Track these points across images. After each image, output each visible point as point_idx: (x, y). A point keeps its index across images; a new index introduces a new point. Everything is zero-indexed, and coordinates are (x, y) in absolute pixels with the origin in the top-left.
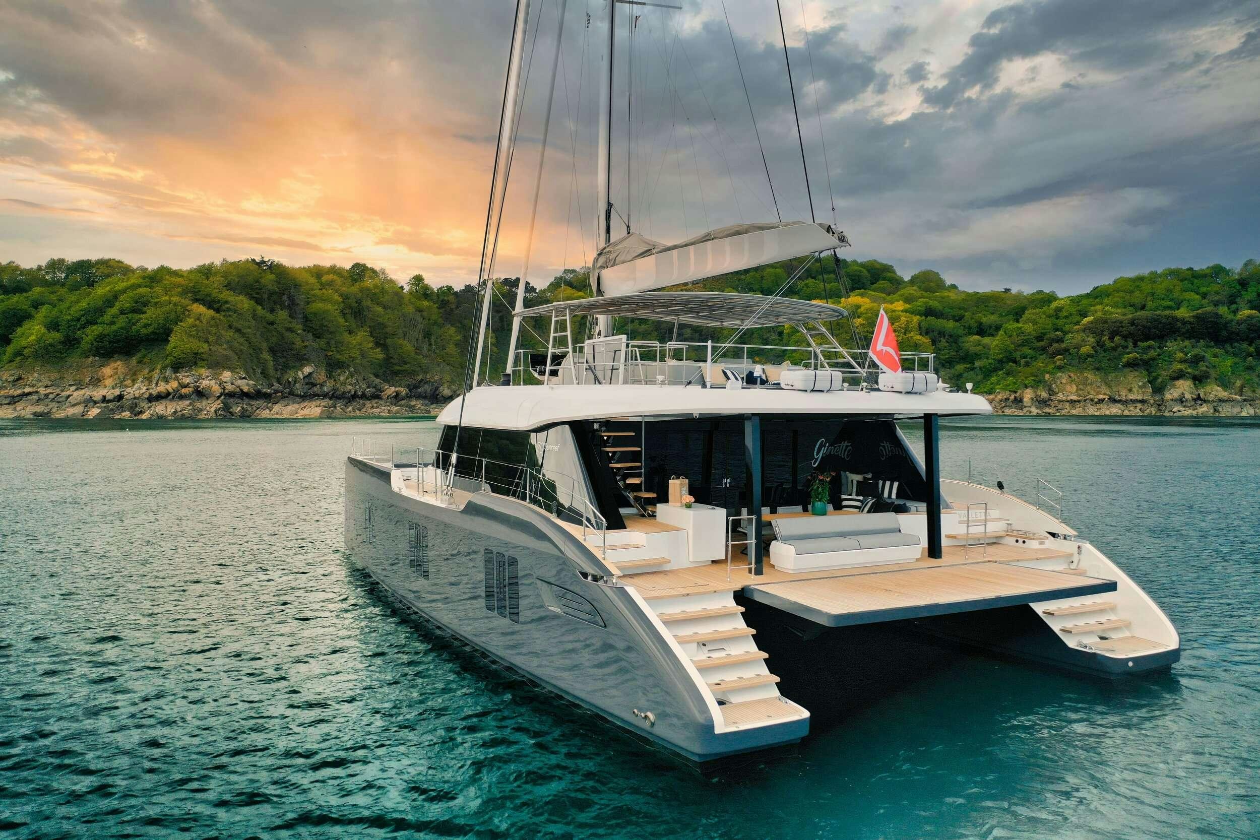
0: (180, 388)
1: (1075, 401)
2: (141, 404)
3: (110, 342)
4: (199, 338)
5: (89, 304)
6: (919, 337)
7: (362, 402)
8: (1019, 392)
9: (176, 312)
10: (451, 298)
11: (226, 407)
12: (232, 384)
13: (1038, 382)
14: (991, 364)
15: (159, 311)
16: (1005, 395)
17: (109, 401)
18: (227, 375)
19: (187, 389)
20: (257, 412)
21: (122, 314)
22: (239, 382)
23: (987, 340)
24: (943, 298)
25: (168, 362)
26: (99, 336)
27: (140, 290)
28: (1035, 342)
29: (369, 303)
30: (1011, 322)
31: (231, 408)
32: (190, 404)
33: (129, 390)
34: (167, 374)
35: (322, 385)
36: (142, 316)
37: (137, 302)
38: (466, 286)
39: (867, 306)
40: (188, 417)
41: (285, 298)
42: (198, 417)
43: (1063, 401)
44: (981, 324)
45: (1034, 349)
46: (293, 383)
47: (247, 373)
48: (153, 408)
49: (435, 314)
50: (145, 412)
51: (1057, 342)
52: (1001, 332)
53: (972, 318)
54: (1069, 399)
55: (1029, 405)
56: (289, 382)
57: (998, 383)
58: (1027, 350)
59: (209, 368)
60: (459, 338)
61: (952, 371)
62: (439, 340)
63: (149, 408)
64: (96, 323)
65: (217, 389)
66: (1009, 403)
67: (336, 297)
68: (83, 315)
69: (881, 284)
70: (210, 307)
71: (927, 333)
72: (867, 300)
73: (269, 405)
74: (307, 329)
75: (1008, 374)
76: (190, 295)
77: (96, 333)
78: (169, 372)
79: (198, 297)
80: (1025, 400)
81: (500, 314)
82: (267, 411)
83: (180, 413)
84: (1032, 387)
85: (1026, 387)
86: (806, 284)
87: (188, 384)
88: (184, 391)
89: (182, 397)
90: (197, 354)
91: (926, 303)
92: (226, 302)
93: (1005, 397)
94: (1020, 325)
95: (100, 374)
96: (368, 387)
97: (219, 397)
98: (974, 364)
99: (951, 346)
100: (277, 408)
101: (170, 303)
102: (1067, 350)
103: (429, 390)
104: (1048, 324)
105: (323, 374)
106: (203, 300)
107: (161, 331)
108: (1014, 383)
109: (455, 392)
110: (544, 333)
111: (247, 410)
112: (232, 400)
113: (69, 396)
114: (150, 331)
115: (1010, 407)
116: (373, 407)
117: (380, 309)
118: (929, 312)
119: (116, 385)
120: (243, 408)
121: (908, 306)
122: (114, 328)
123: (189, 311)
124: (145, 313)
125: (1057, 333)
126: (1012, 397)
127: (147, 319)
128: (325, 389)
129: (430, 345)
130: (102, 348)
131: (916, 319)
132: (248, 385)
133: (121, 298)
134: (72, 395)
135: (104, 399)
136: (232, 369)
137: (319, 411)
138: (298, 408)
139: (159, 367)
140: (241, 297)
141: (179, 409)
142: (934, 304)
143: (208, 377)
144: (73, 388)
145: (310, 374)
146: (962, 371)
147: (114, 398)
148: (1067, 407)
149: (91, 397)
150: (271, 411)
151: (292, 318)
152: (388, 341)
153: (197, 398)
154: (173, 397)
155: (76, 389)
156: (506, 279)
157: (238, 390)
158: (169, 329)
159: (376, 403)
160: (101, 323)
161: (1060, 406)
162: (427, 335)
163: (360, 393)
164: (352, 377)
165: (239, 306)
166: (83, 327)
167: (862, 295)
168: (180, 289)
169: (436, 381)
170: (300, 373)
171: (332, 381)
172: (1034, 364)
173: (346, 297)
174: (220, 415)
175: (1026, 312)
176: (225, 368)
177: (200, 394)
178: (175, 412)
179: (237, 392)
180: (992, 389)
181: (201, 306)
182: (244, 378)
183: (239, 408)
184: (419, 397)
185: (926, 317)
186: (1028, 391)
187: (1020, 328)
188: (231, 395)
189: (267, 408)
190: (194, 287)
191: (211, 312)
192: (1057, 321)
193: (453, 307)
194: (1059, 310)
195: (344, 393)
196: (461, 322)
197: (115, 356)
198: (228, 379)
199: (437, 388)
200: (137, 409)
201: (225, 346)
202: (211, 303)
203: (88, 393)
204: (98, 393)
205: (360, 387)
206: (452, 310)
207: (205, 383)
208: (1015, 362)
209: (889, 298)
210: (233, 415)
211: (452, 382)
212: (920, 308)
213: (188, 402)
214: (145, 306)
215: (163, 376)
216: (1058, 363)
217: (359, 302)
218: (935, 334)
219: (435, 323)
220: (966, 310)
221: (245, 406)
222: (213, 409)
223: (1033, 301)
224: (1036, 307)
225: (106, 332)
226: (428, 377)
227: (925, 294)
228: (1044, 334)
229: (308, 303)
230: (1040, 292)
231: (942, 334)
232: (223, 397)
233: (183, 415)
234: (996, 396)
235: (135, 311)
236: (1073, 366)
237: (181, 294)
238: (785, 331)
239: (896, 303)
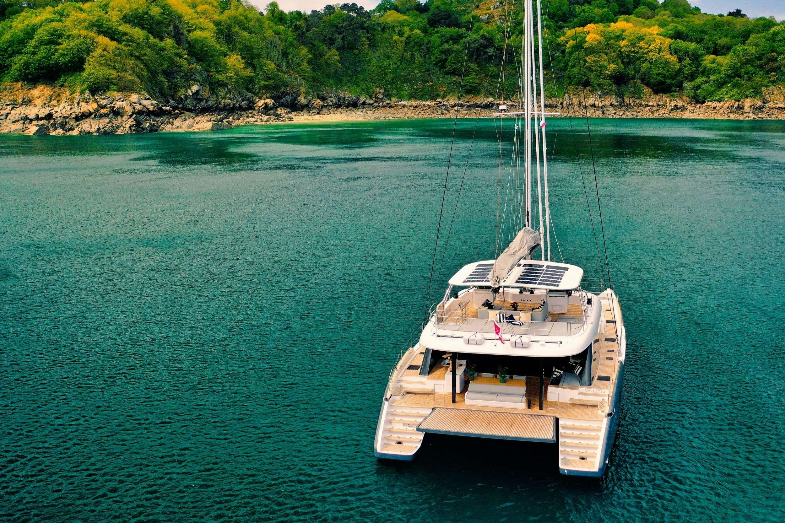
0: (99, 109)
1: (782, 108)
2: (70, 122)
3: (35, 69)
4: (109, 66)
5: (12, 36)
6: (669, 56)
7: (239, 112)
8: (742, 100)
9: (86, 44)
10: (302, 23)
11: (138, 124)
12: (140, 104)
13: (757, 93)
14: (722, 78)
15: (71, 43)
16: (732, 102)
17: (42, 119)
18: (134, 97)
19: (105, 109)
20: (162, 126)
21: (41, 44)
22: (145, 103)
23: (720, 59)
24: (688, 22)
25: (86, 85)
26: (24, 64)
27: (53, 24)
28: (756, 61)
29: (237, 29)
30: (739, 45)
31: (142, 124)
32: (110, 122)
33: (56, 109)
34: (86, 96)
35: (207, 100)
36: (58, 47)
37: (52, 35)
38: (313, 11)
39: (631, 30)
40: (109, 133)
41: (171, 28)
42: (117, 133)
43: (773, 108)
44: (716, 44)
45: (755, 66)
46: (184, 99)
47: (149, 94)
48: (80, 126)
49: (291, 36)
50: (74, 129)
51: (772, 61)
52: (731, 53)
53: (710, 40)
54: (778, 106)
55: (748, 111)
56: (182, 99)
57: (727, 94)
58: (750, 68)
59: (119, 91)
60: (310, 56)
61: (693, 83)
62: (295, 59)
63: (78, 125)
64: (21, 53)
65: (129, 110)
66: (734, 109)
67: (212, 25)
68: (9, 46)
69: (642, 9)
70: (112, 39)
71: (675, 52)
72: (630, 25)
73: (171, 120)
74: (191, 53)
75: (734, 86)
76: (95, 28)
77: (22, 61)
78: (87, 94)
79: (101, 29)
80: (745, 107)
81: (342, 36)
82: (170, 126)
83: (102, 130)
84: (751, 97)
85: (747, 97)
86: (583, 10)
87: (106, 105)
88: (103, 111)
89: (101, 116)
90: (108, 79)
91: (676, 27)
92: (126, 34)
93: (731, 105)
94: (746, 47)
95: (30, 95)
96: (243, 101)
97: (131, 116)
98: (709, 78)
99: (693, 63)
100: (177, 122)
101: (80, 36)
102: (779, 68)
103: (289, 100)
104: (767, 47)
105: (207, 91)
106: (106, 32)
107: (76, 59)
108: (738, 94)
109: (310, 101)
110: (377, 50)
111: (154, 126)
112: (141, 117)
113: (8, 114)
114: (67, 60)
115: (734, 112)
116: (248, 117)
117: (246, 34)
118: (678, 35)
119: (45, 104)
120: (151, 123)
121: (662, 30)
122: (38, 57)
123: (96, 42)
124: (61, 44)
125: (773, 54)
126: (736, 105)
127: (63, 50)
128: (210, 103)
129: (288, 62)
130: (29, 73)
131: (668, 41)
132: (152, 104)
133: (39, 31)
134: (10, 113)
135: (38, 118)
136: (138, 92)
137: (211, 125)
138: (194, 123)
139: (78, 90)
140: (137, 29)
141: (101, 127)
142: (682, 28)
143: (120, 99)
144: (10, 107)
145: (197, 92)
146: (700, 83)
147: (46, 116)
148: (776, 113)
149: (26, 116)
150: (172, 125)
151: (179, 45)
152: (255, 61)
153: (114, 117)
154: (95, 116)
155: (12, 109)
156: (344, 5)
157: (145, 109)
158: (82, 58)
159: (251, 113)
160: (26, 53)
161: (771, 112)
162: (285, 54)
163: (237, 106)
164: (230, 92)
165: (136, 37)
166: (11, 56)
167: (627, 21)
168: (86, 24)
169: (294, 93)
170: (189, 90)
171: (215, 96)
172: (754, 79)
173: (217, 23)
174: (134, 130)
175: (752, 36)
176: (132, 90)
177: (117, 113)
178: (99, 129)
179: (144, 111)
180: (721, 98)
181: (105, 38)
182: (149, 99)
183: (148, 124)
184: (283, 105)
185: (676, 39)
186: (748, 100)
187: (746, 50)
188: (140, 113)
189: (170, 123)
190: (97, 21)
191: (114, 43)
192: (773, 44)
193: (304, 30)
194: (775, 34)
195: (225, 106)
196: (311, 44)
197: (40, 80)
198: (136, 101)
199: (296, 98)
200: (67, 126)
201: (130, 72)
202: (113, 35)
203: (23, 112)
204: (32, 112)
205: (237, 101)
206: (303, 33)
207: (118, 104)
208: (740, 76)
209: (647, 22)
210: (144, 130)
211: (307, 93)
212: (670, 32)
213: (107, 120)
214: (59, 38)
215: (82, 98)
216: (772, 79)
217: (229, 27)
218: (682, 53)
219: (291, 44)
220: (705, 33)
221: (152, 122)
222: (128, 126)
223: (756, 26)
224: (759, 32)
225: (31, 61)
226: (288, 89)
227: (676, 19)
228: (763, 54)
229: (189, 31)
230: (762, 19)
231: (686, 53)
232: (134, 116)
233: (105, 131)
234: (725, 104)
235: (50, 42)
236: (782, 81)
237: (87, 28)
238: (566, 50)
239: (652, 28)
